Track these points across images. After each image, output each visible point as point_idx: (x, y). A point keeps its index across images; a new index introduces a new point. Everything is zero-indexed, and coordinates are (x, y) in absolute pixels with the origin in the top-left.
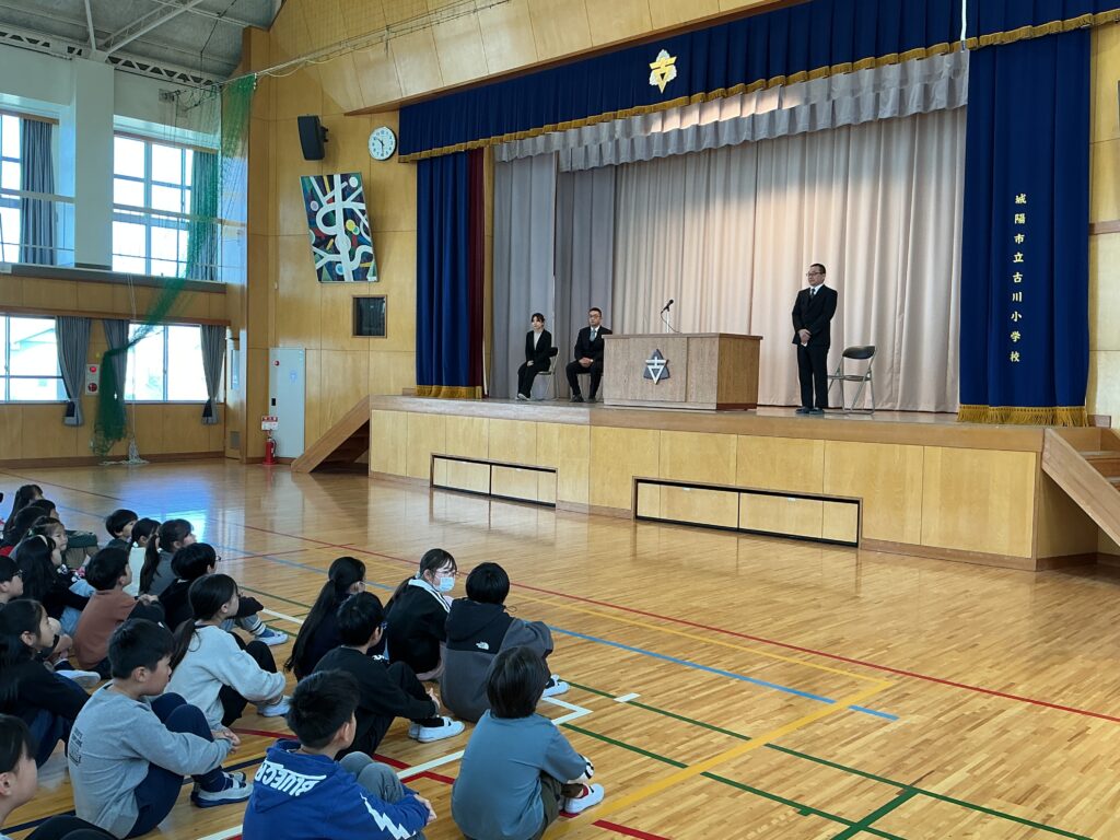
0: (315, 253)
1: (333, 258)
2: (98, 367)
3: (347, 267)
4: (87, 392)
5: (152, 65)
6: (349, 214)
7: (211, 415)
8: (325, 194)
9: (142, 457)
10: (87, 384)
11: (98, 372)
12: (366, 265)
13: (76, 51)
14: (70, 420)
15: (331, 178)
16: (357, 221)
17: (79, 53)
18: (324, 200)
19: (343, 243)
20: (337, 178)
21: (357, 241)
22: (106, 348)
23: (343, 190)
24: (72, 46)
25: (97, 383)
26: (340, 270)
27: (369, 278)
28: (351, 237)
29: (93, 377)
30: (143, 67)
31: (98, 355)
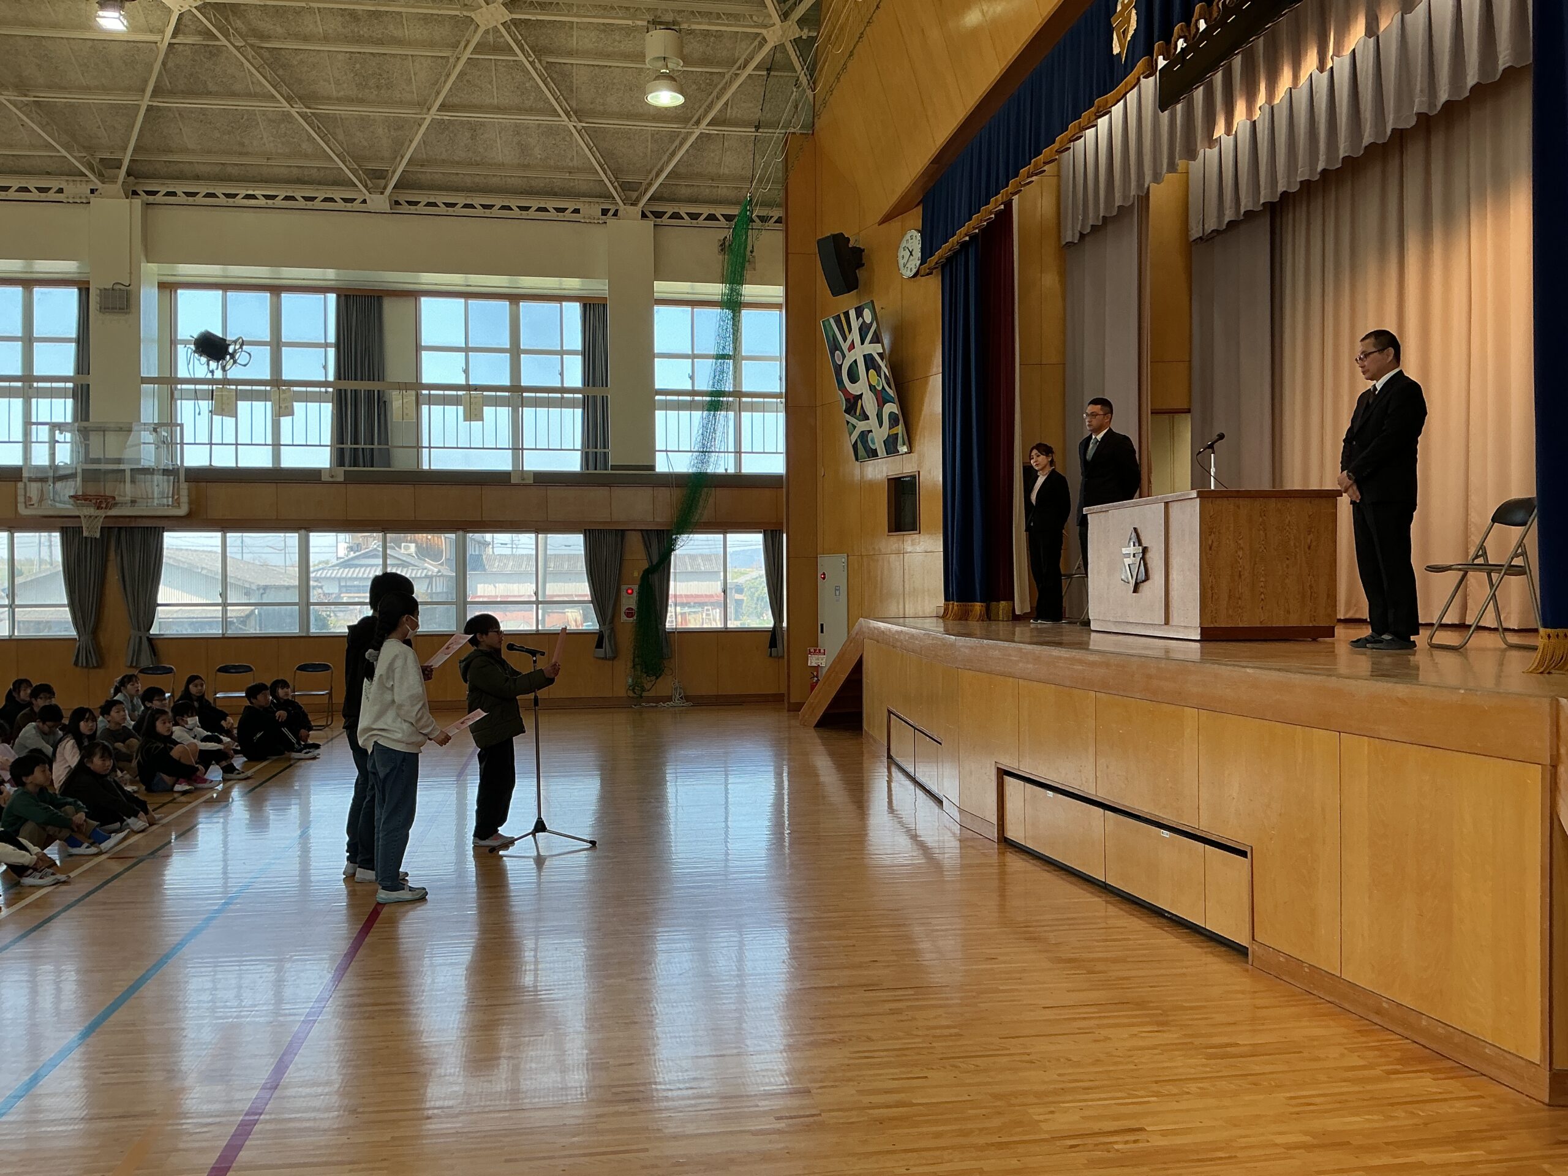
0: (848, 422)
1: (862, 426)
2: (636, 588)
3: (879, 436)
4: (624, 618)
5: (706, 211)
6: (870, 362)
7: (776, 647)
8: (845, 339)
9: (687, 698)
10: (624, 609)
11: (635, 594)
12: (894, 431)
13: (611, 213)
14: (600, 652)
15: (847, 314)
16: (878, 369)
17: (615, 214)
18: (845, 346)
19: (869, 403)
20: (852, 314)
21: (882, 399)
22: (645, 565)
23: (860, 329)
24: (606, 207)
25: (634, 607)
26: (873, 443)
27: (899, 449)
28: (876, 395)
29: (629, 600)
30: (694, 216)
31: (636, 574)
